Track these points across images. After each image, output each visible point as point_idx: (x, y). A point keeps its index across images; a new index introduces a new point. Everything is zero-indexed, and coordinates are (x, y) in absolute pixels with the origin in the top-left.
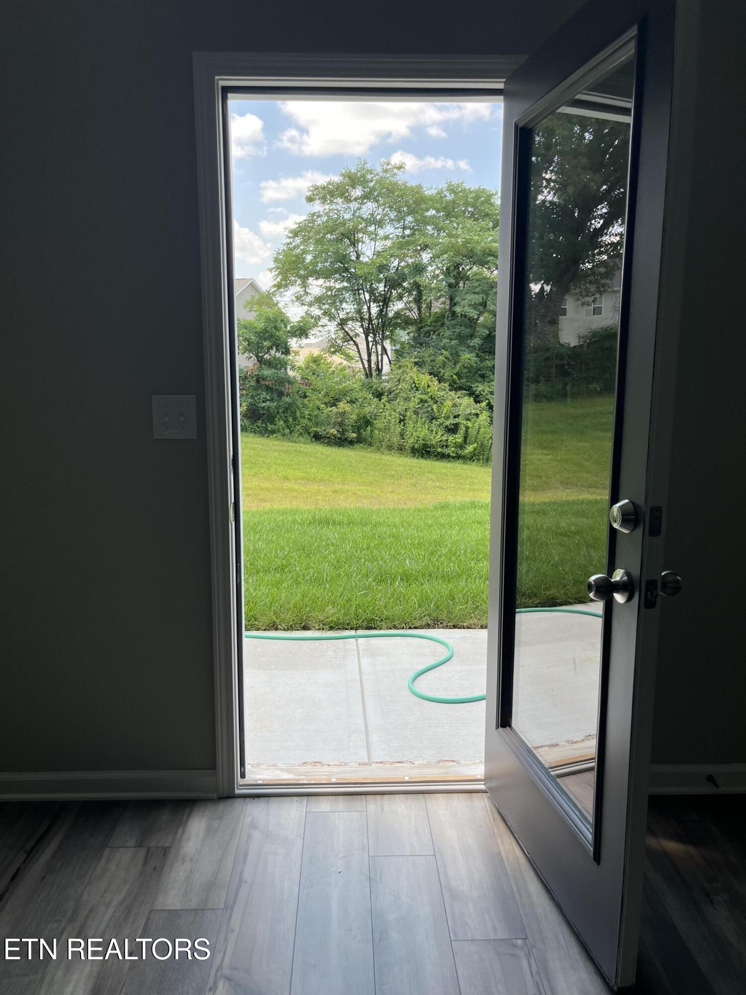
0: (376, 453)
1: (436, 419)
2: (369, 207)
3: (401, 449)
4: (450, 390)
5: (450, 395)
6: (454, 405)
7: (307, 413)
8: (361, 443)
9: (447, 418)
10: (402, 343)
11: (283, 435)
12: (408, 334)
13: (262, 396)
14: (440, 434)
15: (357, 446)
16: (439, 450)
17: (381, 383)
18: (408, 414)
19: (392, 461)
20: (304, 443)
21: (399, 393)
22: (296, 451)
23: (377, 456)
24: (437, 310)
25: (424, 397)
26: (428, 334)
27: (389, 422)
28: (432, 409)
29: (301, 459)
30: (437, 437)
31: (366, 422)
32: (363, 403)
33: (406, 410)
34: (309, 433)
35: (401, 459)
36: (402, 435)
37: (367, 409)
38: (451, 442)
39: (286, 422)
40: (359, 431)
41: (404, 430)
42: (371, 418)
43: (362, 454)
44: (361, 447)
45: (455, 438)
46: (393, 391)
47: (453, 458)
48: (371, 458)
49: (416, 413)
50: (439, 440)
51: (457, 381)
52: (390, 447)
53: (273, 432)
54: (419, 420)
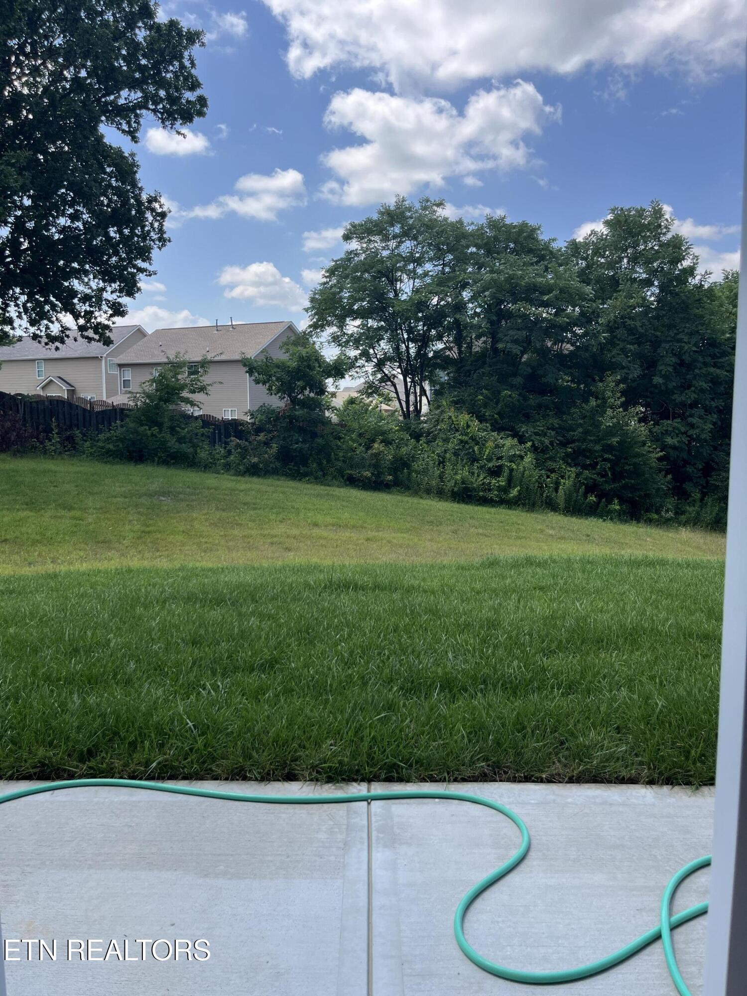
0: (414, 497)
1: (477, 460)
2: (407, 246)
3: (440, 494)
4: (493, 430)
5: (492, 436)
6: (497, 446)
7: (341, 454)
8: (398, 486)
9: (489, 460)
10: (442, 384)
11: (316, 478)
12: (448, 374)
13: (295, 438)
14: (482, 477)
15: (394, 489)
16: (481, 494)
17: (420, 424)
18: (448, 455)
19: (431, 505)
20: (338, 486)
21: (439, 433)
22: (328, 494)
23: (415, 500)
24: (478, 349)
25: (465, 438)
26: (468, 374)
27: (427, 464)
28: (474, 451)
29: (333, 504)
30: (479, 479)
31: (402, 464)
32: (399, 444)
33: (445, 451)
34: (343, 476)
35: (440, 503)
36: (441, 477)
37: (404, 450)
38: (494, 485)
39: (320, 464)
40: (396, 473)
41: (443, 472)
42: (409, 460)
43: (399, 498)
44: (399, 491)
45: (499, 481)
46: (432, 432)
47: (496, 502)
48: (408, 502)
49: (456, 454)
50: (481, 483)
51: (499, 421)
52: (428, 491)
53: (305, 475)
54: (460, 461)
